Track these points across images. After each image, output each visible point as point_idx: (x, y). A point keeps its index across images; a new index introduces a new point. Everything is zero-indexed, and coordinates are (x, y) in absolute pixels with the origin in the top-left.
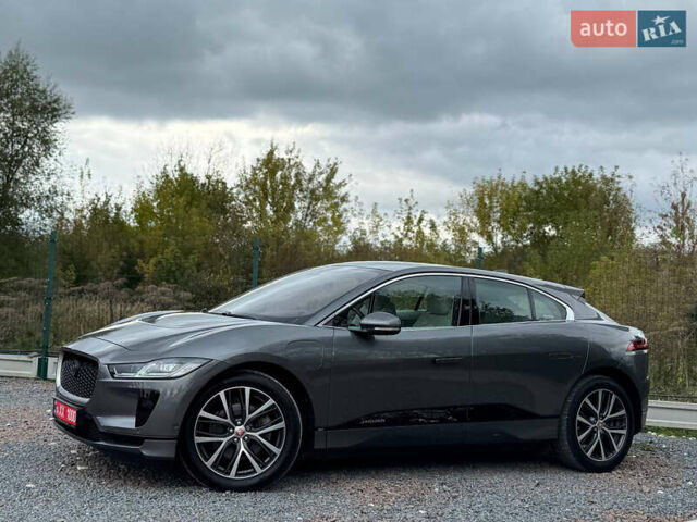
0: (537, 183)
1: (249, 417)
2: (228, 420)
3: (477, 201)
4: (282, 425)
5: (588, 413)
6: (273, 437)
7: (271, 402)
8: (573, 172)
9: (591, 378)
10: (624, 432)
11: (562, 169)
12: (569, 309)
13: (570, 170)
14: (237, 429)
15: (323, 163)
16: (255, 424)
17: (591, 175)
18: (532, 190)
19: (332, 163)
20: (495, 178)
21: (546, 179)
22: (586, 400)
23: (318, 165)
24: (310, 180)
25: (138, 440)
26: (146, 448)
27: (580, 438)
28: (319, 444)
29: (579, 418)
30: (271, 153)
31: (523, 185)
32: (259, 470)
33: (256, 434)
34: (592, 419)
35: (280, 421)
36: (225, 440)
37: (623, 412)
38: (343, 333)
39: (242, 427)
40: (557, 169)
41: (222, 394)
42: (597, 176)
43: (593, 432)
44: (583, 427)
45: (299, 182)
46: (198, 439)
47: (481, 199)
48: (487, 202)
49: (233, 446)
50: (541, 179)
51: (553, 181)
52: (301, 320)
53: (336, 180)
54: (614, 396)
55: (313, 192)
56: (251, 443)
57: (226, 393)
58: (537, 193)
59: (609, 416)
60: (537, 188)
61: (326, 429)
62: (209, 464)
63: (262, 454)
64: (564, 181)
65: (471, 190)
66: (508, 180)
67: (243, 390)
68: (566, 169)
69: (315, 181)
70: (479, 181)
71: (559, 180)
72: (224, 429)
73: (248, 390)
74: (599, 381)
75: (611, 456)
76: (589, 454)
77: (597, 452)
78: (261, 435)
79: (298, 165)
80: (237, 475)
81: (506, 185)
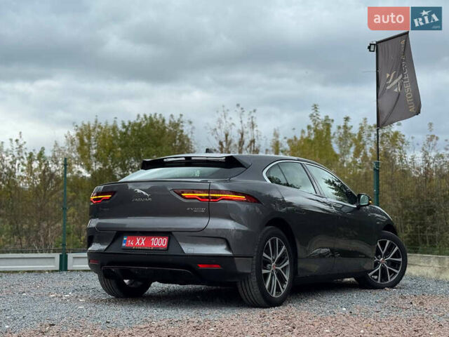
0: (124, 126)
8: (150, 117)
11: (142, 116)
13: (148, 116)
17: (164, 121)
18: (121, 132)
20: (92, 123)
21: (130, 123)
31: (114, 128)
40: (139, 116)
42: (167, 122)
47: (81, 139)
48: (86, 141)
50: (127, 124)
51: (135, 124)
58: (125, 133)
60: (124, 130)
64: (144, 125)
65: (73, 133)
66: (103, 125)
68: (145, 116)
70: (80, 125)
71: (140, 124)
81: (102, 128)
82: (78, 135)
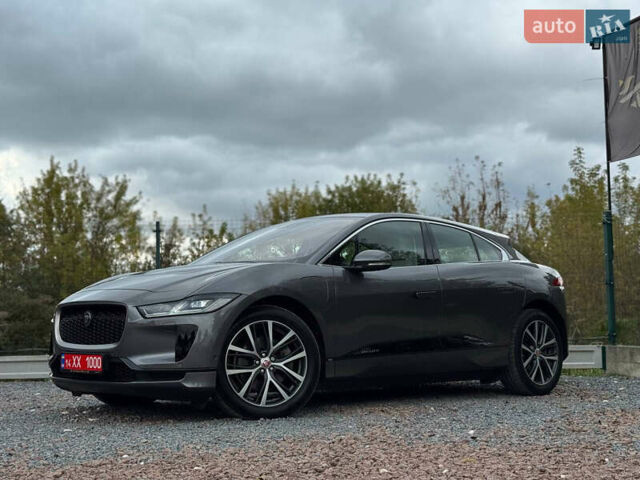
0: (329, 192)
1: (273, 348)
2: (255, 352)
3: (272, 214)
4: (303, 354)
5: (529, 342)
6: (295, 365)
7: (291, 333)
8: (363, 179)
9: (528, 310)
10: (556, 358)
11: (352, 178)
12: (503, 252)
13: (359, 178)
14: (263, 361)
15: (112, 180)
16: (279, 355)
17: (379, 182)
18: (325, 200)
19: (120, 180)
20: (289, 190)
21: (337, 187)
22: (527, 330)
23: (106, 183)
24: (98, 199)
25: (180, 374)
26: (187, 381)
27: (525, 364)
28: (329, 375)
29: (523, 347)
30: (52, 173)
31: (317, 195)
32: (287, 398)
33: (281, 364)
34: (532, 348)
35: (301, 351)
36: (253, 371)
37: (553, 341)
38: (339, 270)
39: (267, 359)
40: (347, 178)
41: (247, 328)
42: (384, 184)
43: (533, 359)
44: (527, 354)
45: (86, 201)
46: (230, 372)
47: (276, 211)
48: (282, 213)
49: (260, 378)
50: (333, 188)
51: (344, 189)
52: (303, 260)
53: (128, 197)
54: (547, 327)
55: (102, 211)
56: (277, 373)
57: (251, 327)
58: (331, 201)
59: (544, 344)
60: (330, 197)
61: (335, 359)
62: (241, 394)
63: (288, 382)
64: (354, 189)
65: (265, 202)
66: (302, 191)
67: (266, 324)
68: (356, 178)
69: (104, 200)
70: (274, 192)
71: (350, 188)
72: (250, 361)
73: (270, 323)
74: (535, 314)
75: (549, 381)
76: (533, 378)
77: (538, 377)
78: (285, 365)
79: (86, 183)
80: (267, 404)
81: (300, 195)
82: (271, 205)
